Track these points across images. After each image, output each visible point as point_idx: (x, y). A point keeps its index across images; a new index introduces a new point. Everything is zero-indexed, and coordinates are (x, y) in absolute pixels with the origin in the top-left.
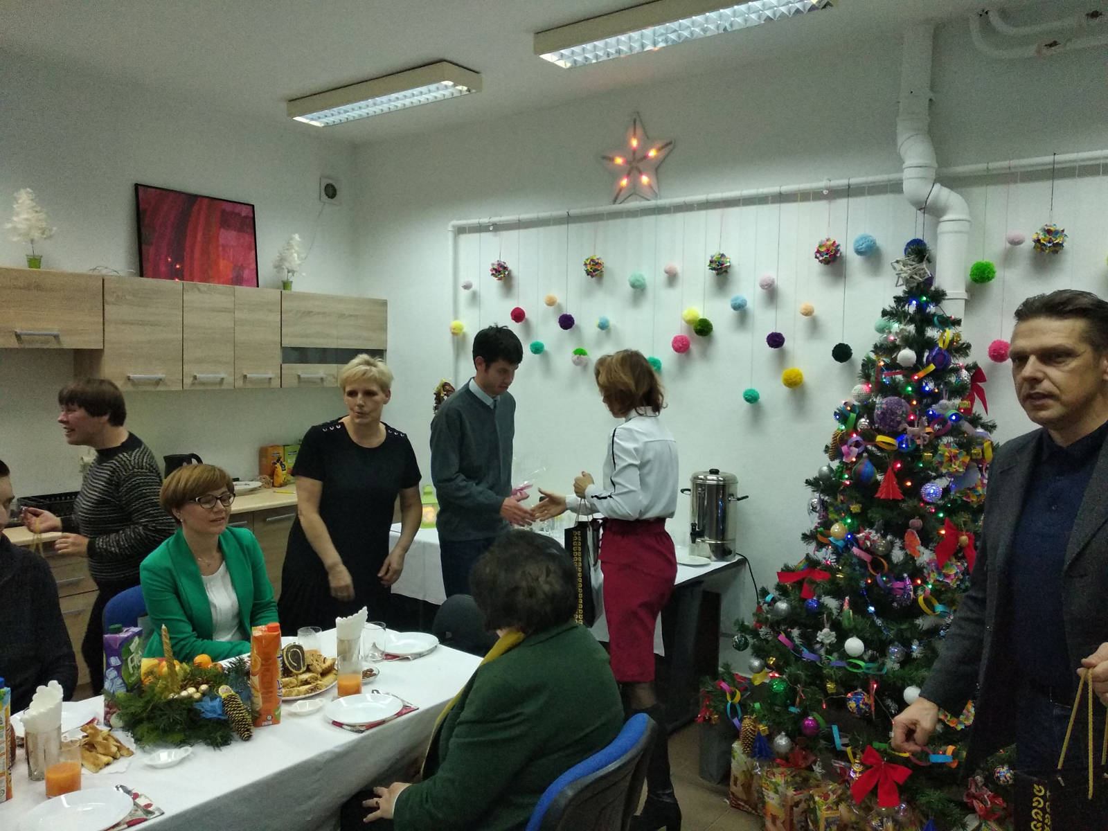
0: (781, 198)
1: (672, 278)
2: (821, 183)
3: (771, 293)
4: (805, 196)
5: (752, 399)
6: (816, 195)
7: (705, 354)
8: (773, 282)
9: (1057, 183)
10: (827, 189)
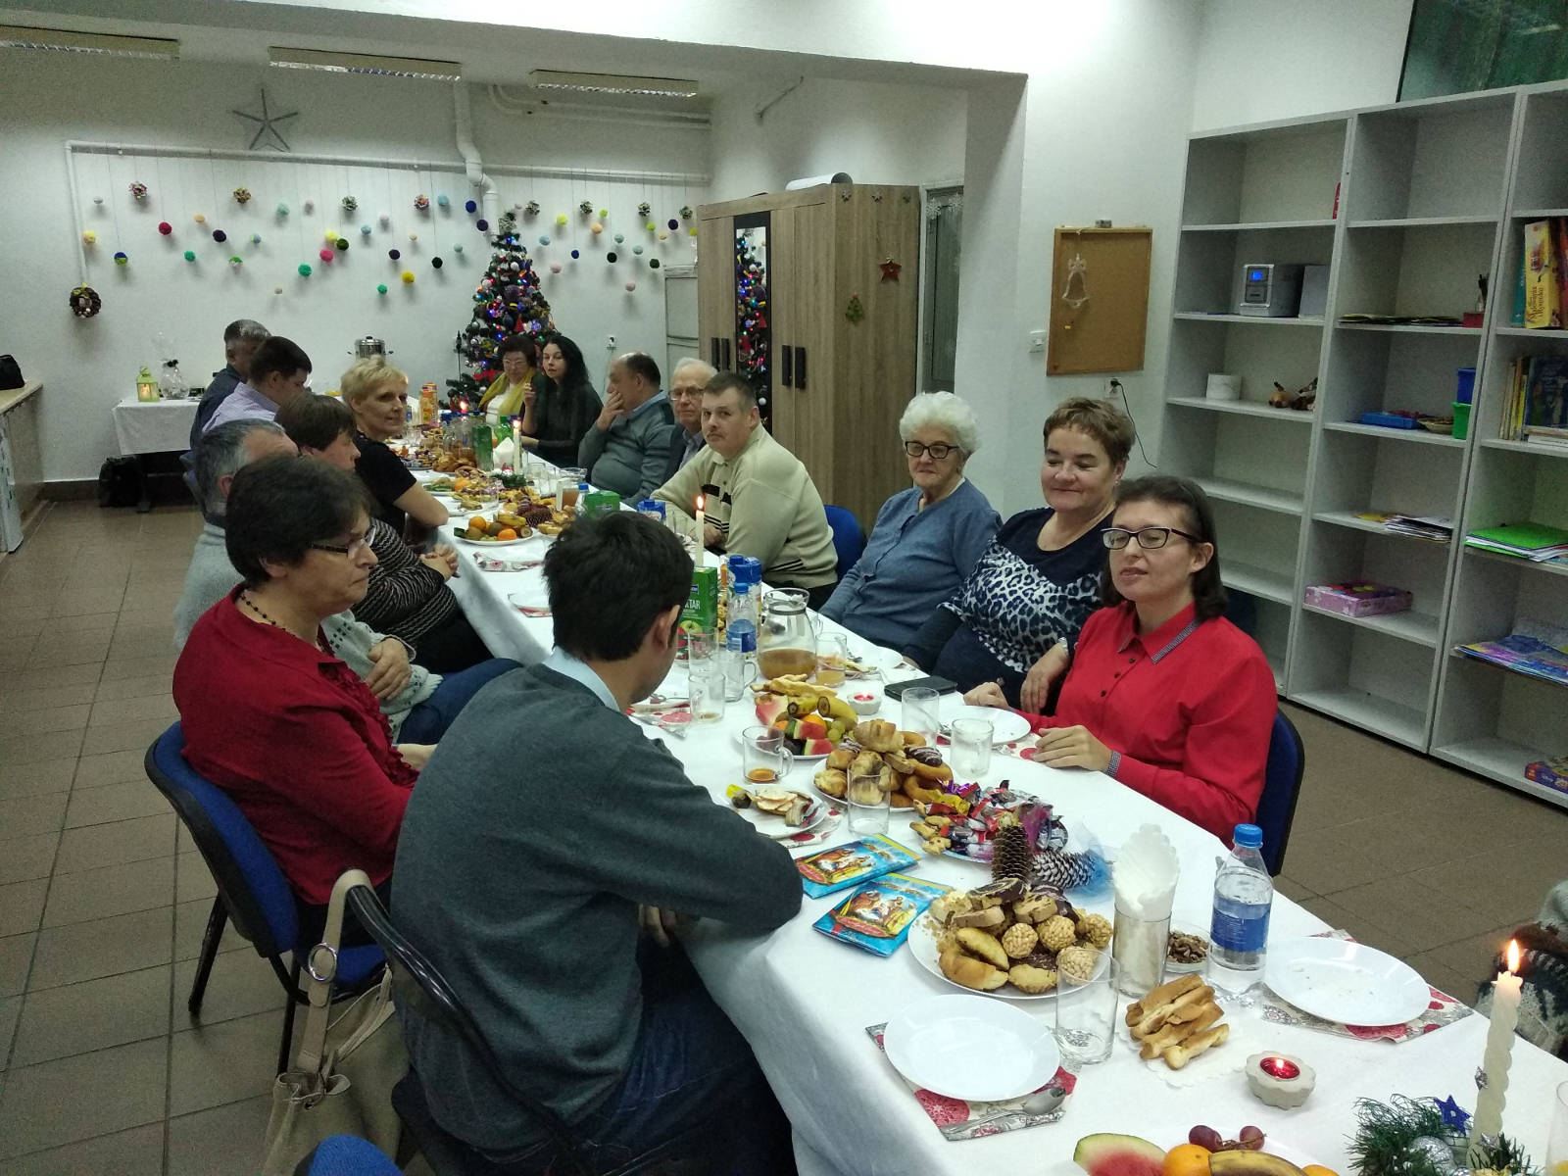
0: (388, 166)
1: (309, 209)
2: (415, 161)
3: (385, 225)
4: (404, 167)
5: (383, 291)
6: (410, 167)
7: (341, 262)
8: (388, 220)
9: (534, 179)
10: (418, 165)
